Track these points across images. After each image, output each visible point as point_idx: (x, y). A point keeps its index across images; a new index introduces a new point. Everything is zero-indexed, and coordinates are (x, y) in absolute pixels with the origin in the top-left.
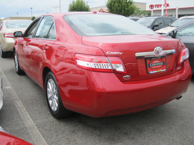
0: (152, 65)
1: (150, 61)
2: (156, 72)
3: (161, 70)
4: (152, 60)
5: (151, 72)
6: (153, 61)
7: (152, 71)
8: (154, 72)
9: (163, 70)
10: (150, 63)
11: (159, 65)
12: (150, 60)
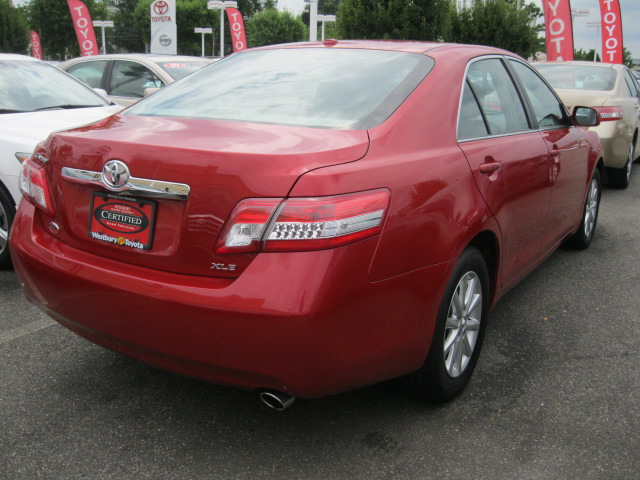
0: (106, 214)
1: (104, 203)
2: (111, 239)
3: (128, 243)
4: (110, 201)
5: (95, 235)
6: (113, 204)
7: (100, 234)
8: (105, 238)
9: (133, 244)
10: (102, 206)
11: (127, 221)
12: (106, 199)
